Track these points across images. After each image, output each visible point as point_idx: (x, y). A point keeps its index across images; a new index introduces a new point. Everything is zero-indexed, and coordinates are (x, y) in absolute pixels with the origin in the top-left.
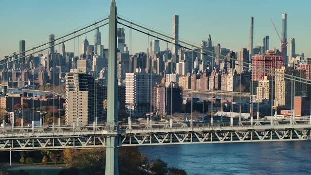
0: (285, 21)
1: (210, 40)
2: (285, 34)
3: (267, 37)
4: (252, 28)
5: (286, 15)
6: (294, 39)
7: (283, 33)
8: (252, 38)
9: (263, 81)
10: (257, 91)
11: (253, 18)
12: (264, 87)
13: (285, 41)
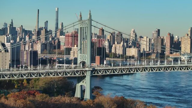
0: (57, 12)
1: (12, 22)
2: (57, 20)
3: (47, 22)
4: (38, 16)
5: (58, 8)
6: (62, 23)
7: (56, 19)
8: (38, 22)
9: (74, 48)
10: (71, 53)
11: (38, 10)
12: (75, 51)
13: (57, 24)
